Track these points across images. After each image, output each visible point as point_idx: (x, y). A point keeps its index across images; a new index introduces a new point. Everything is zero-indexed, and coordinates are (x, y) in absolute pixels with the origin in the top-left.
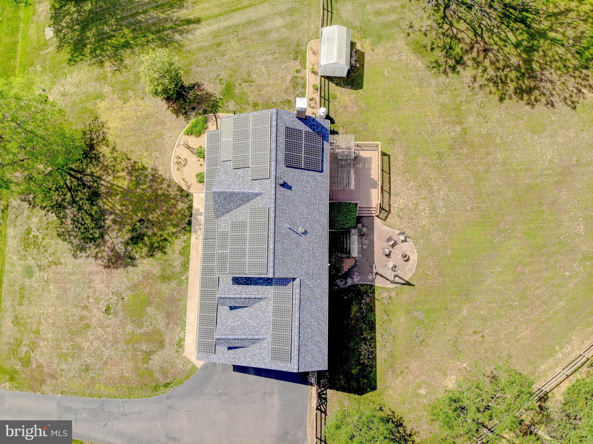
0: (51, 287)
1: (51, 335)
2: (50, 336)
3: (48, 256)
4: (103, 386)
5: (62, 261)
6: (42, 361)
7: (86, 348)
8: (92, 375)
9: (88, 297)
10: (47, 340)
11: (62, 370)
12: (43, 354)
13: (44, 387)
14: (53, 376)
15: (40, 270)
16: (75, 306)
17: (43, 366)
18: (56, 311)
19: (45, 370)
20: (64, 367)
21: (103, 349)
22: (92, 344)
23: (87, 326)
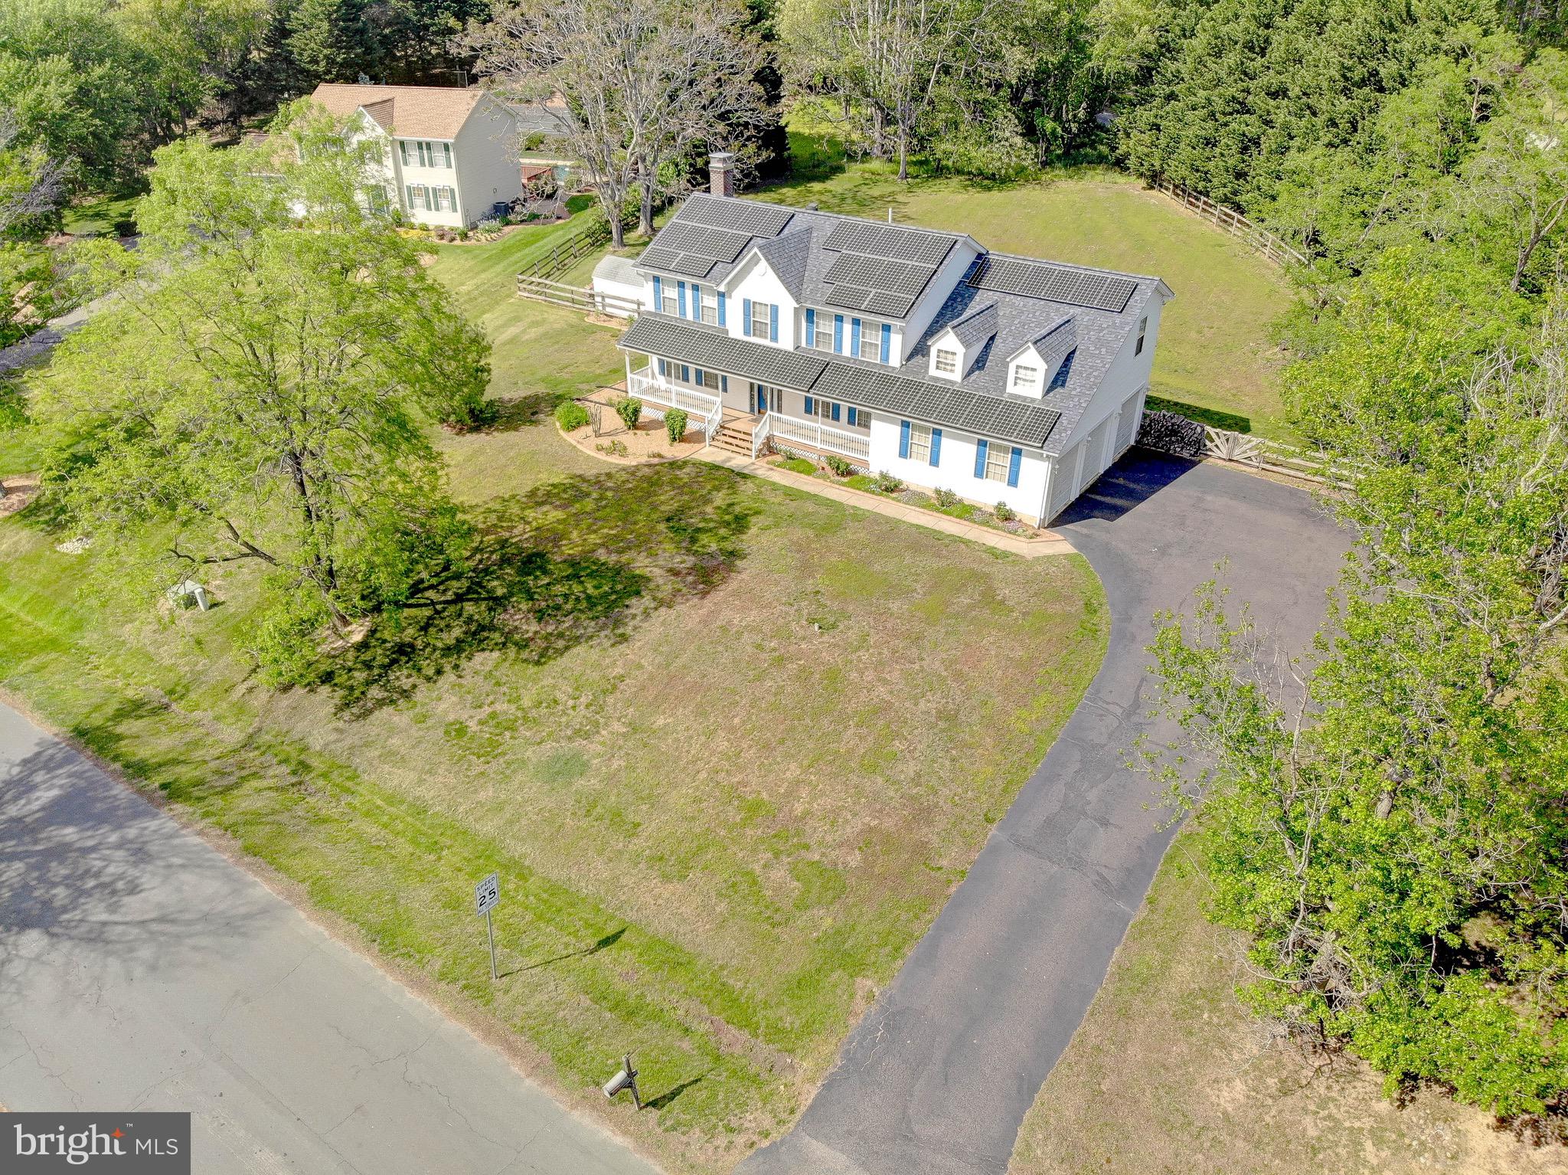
0: (661, 722)
1: (792, 766)
2: (793, 771)
3: (571, 703)
4: (1024, 714)
5: (619, 671)
6: (853, 827)
7: (888, 697)
8: (975, 717)
9: (759, 647)
10: (798, 782)
11: (917, 779)
12: (833, 816)
13: (944, 863)
14: (924, 814)
15: (587, 736)
16: (759, 679)
17: (871, 829)
18: (732, 730)
19: (889, 824)
20: (911, 768)
21: (917, 667)
22: (885, 682)
23: (833, 676)
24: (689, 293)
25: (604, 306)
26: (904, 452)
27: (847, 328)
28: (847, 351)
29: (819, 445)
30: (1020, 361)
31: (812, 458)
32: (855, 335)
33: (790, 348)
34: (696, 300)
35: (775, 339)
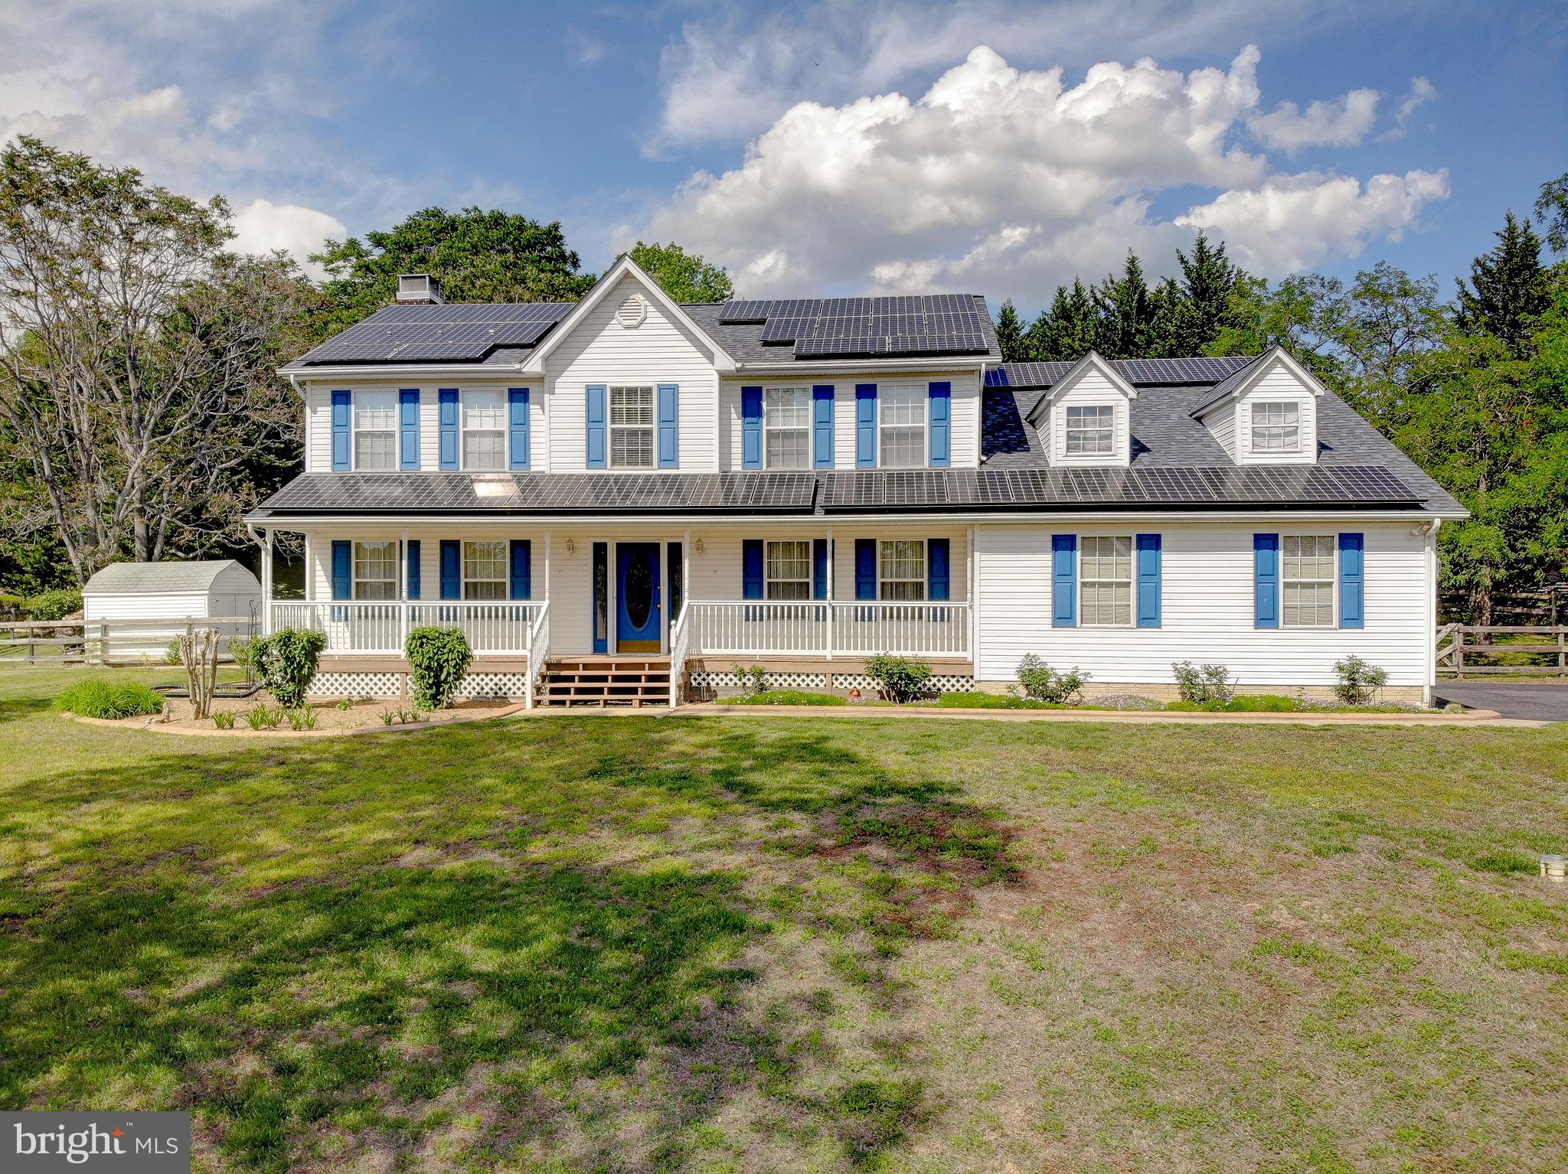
24: (429, 412)
25: (105, 644)
26: (1063, 617)
27: (845, 410)
28: (845, 460)
29: (828, 653)
30: (1259, 394)
31: (816, 685)
32: (865, 422)
33: (714, 469)
34: (447, 424)
35: (672, 459)
